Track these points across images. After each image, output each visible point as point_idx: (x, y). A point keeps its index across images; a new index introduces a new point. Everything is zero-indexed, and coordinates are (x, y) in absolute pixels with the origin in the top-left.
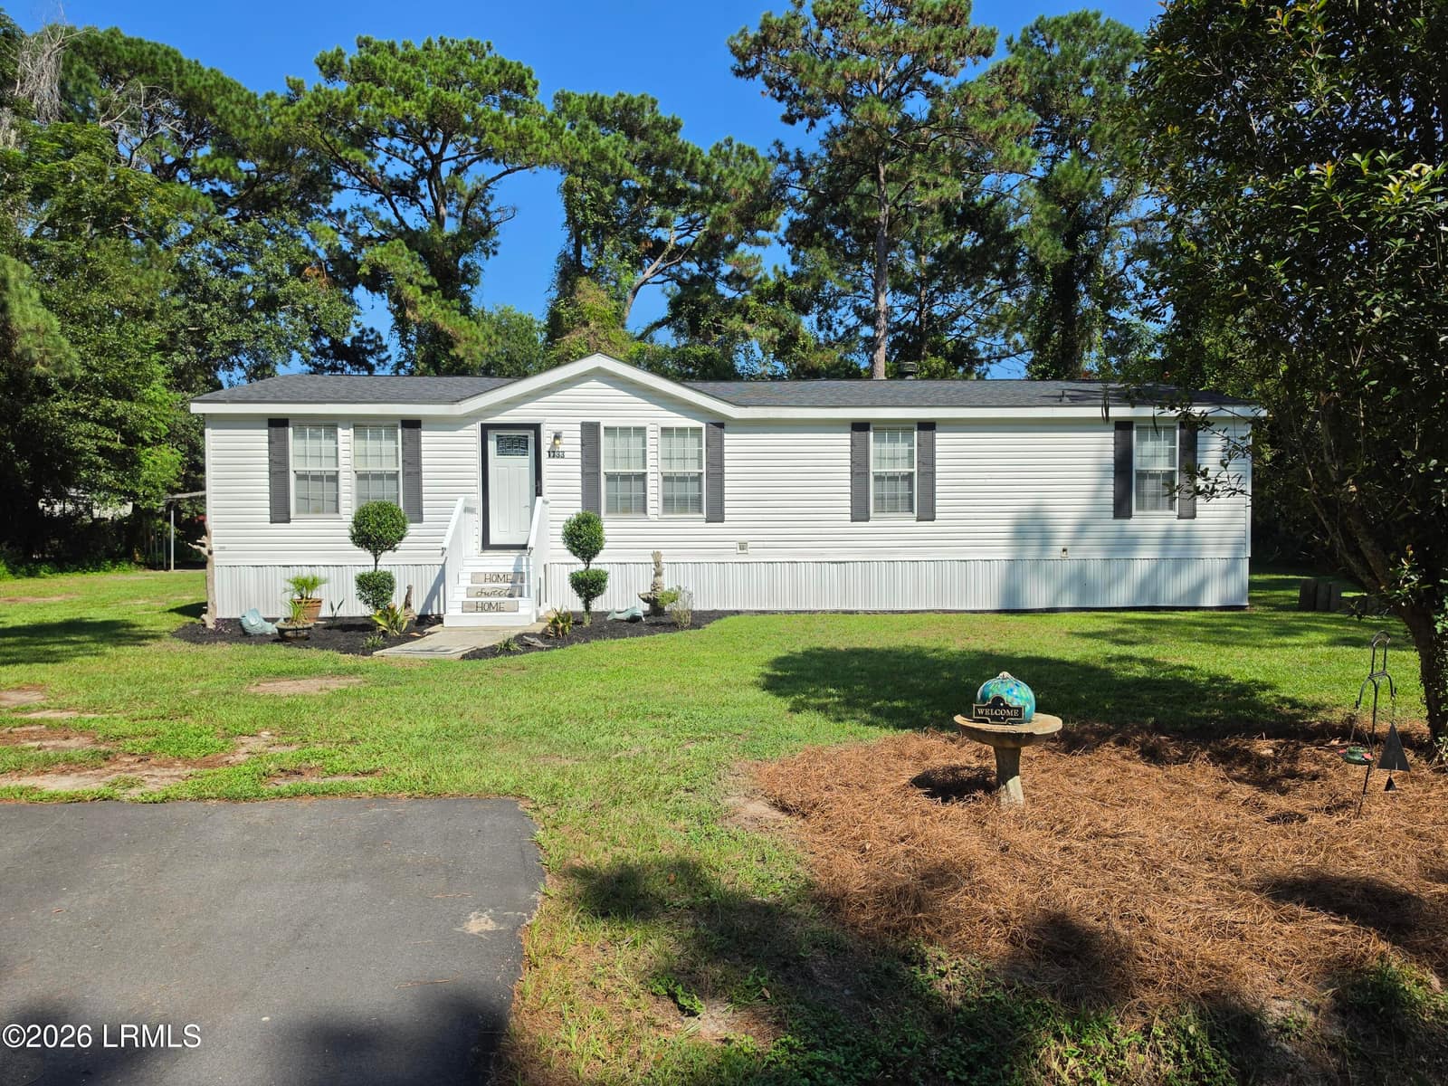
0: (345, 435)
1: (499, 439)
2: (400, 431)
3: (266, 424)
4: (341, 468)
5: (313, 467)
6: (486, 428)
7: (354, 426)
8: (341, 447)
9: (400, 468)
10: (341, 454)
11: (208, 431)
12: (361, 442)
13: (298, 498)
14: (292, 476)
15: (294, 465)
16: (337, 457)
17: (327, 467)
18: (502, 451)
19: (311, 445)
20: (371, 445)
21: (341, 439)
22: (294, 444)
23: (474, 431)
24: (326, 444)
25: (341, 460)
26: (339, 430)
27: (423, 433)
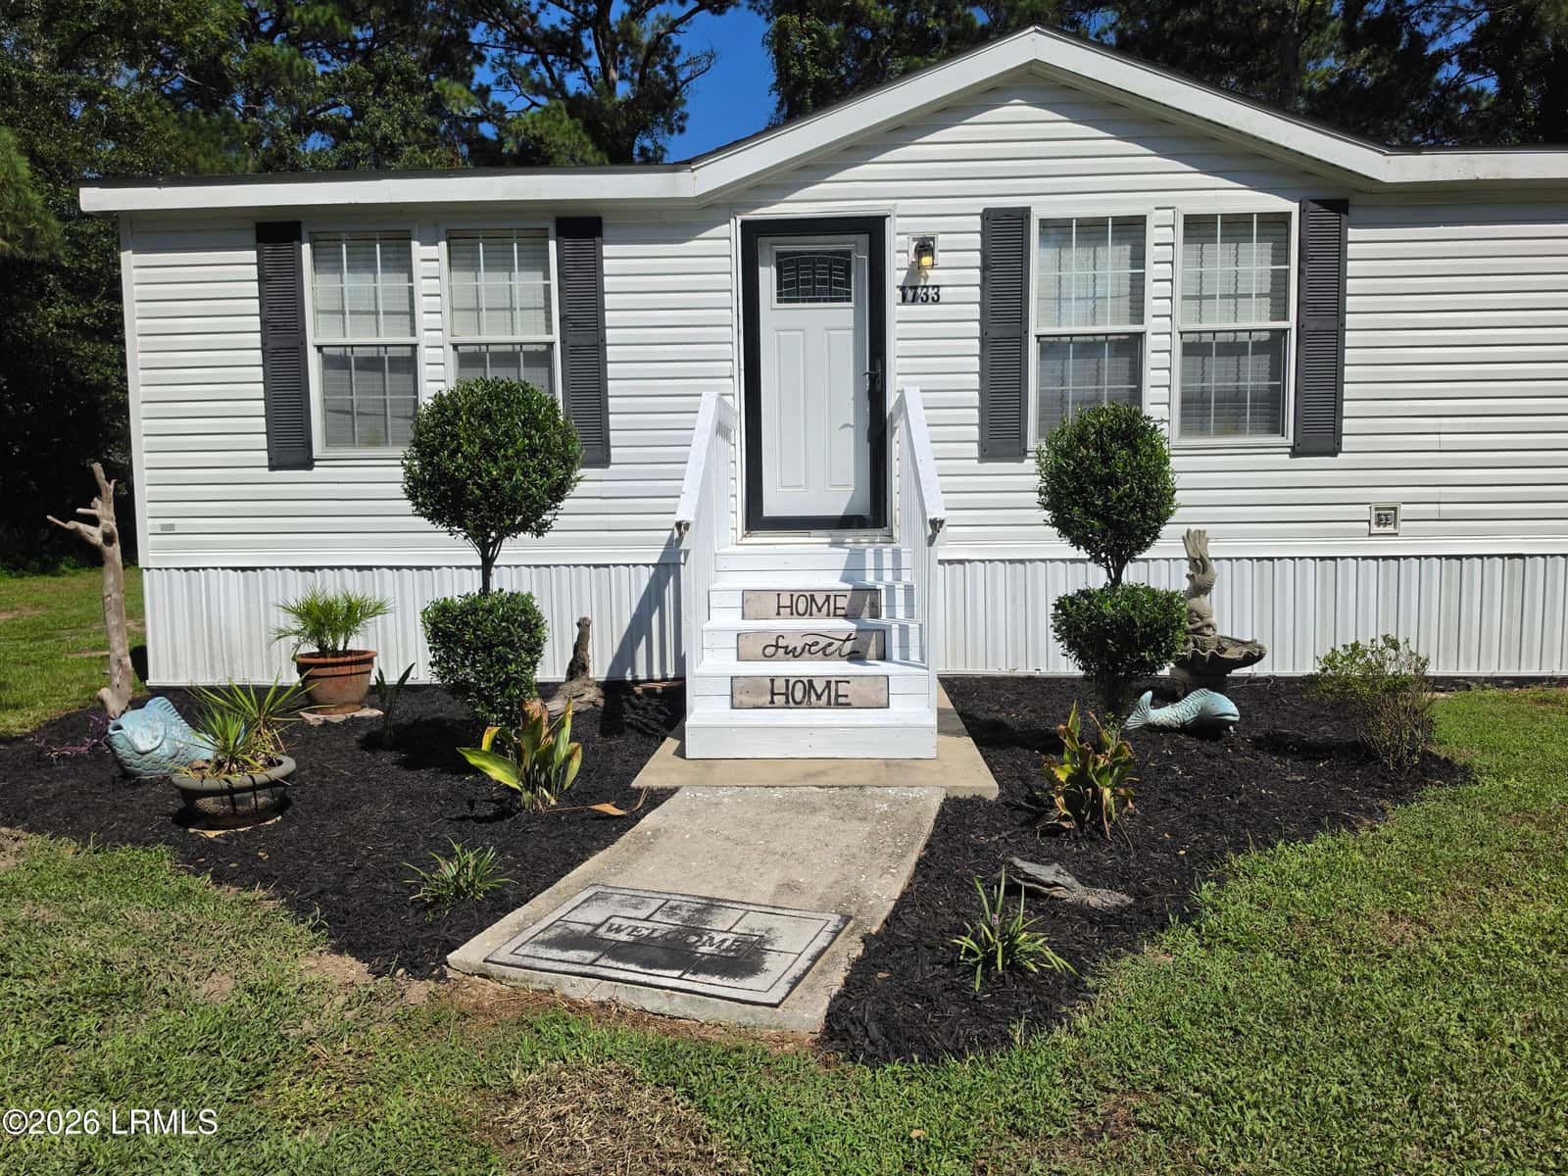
0: (428, 257)
1: (784, 263)
2: (552, 245)
3: (252, 236)
4: (423, 338)
5: (360, 335)
6: (753, 233)
7: (451, 239)
8: (421, 286)
9: (556, 337)
10: (422, 303)
11: (129, 260)
12: (464, 279)
13: (328, 410)
14: (314, 360)
15: (319, 332)
16: (412, 313)
17: (391, 335)
18: (789, 291)
19: (354, 284)
20: (490, 283)
21: (419, 268)
22: (316, 286)
23: (723, 243)
24: (386, 284)
25: (423, 320)
26: (415, 245)
27: (608, 250)
